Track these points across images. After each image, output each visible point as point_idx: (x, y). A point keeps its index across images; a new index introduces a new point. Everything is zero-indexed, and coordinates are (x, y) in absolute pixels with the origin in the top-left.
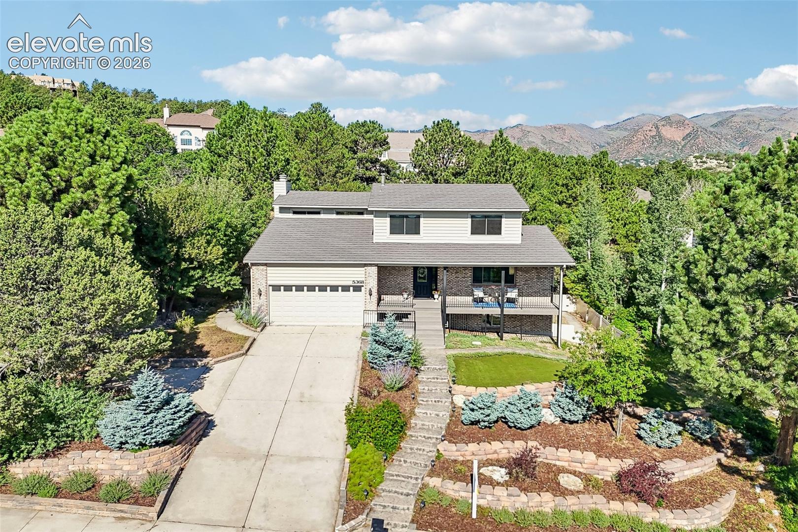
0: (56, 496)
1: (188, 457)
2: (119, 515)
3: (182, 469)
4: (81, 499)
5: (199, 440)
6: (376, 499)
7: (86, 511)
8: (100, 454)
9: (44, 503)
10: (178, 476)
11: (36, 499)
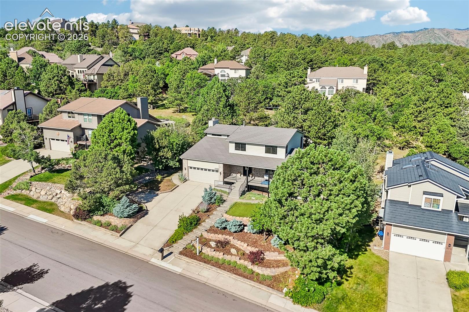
0: (100, 226)
1: (135, 222)
2: (112, 234)
3: (132, 225)
4: (105, 228)
5: (141, 218)
6: (176, 244)
7: (105, 231)
8: (112, 217)
9: (97, 227)
10: (130, 227)
11: (96, 226)
